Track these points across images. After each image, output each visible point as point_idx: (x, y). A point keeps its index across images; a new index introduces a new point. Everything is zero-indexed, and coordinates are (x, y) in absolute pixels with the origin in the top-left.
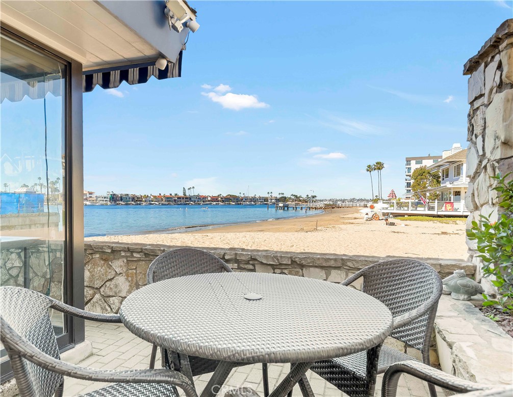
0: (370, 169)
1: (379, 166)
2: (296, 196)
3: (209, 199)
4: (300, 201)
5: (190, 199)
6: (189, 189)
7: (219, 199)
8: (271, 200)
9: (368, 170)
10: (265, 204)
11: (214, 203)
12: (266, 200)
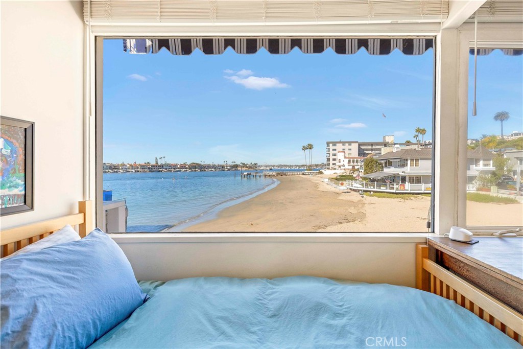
0: (304, 148)
1: (310, 147)
2: (244, 164)
3: (179, 166)
4: (247, 167)
5: (163, 166)
6: (160, 158)
7: (187, 166)
8: (227, 167)
9: (303, 149)
10: (223, 170)
11: (183, 170)
12: (223, 167)
